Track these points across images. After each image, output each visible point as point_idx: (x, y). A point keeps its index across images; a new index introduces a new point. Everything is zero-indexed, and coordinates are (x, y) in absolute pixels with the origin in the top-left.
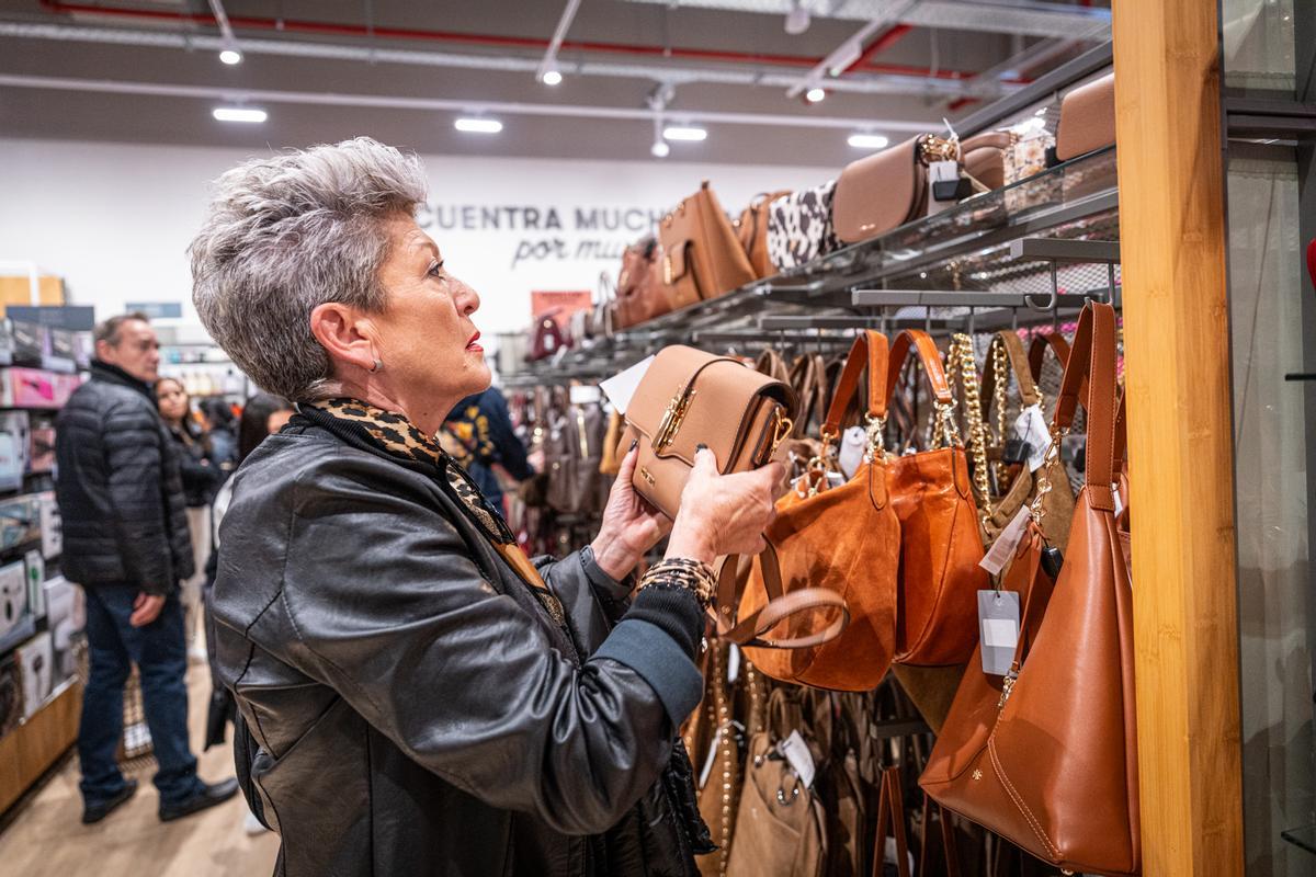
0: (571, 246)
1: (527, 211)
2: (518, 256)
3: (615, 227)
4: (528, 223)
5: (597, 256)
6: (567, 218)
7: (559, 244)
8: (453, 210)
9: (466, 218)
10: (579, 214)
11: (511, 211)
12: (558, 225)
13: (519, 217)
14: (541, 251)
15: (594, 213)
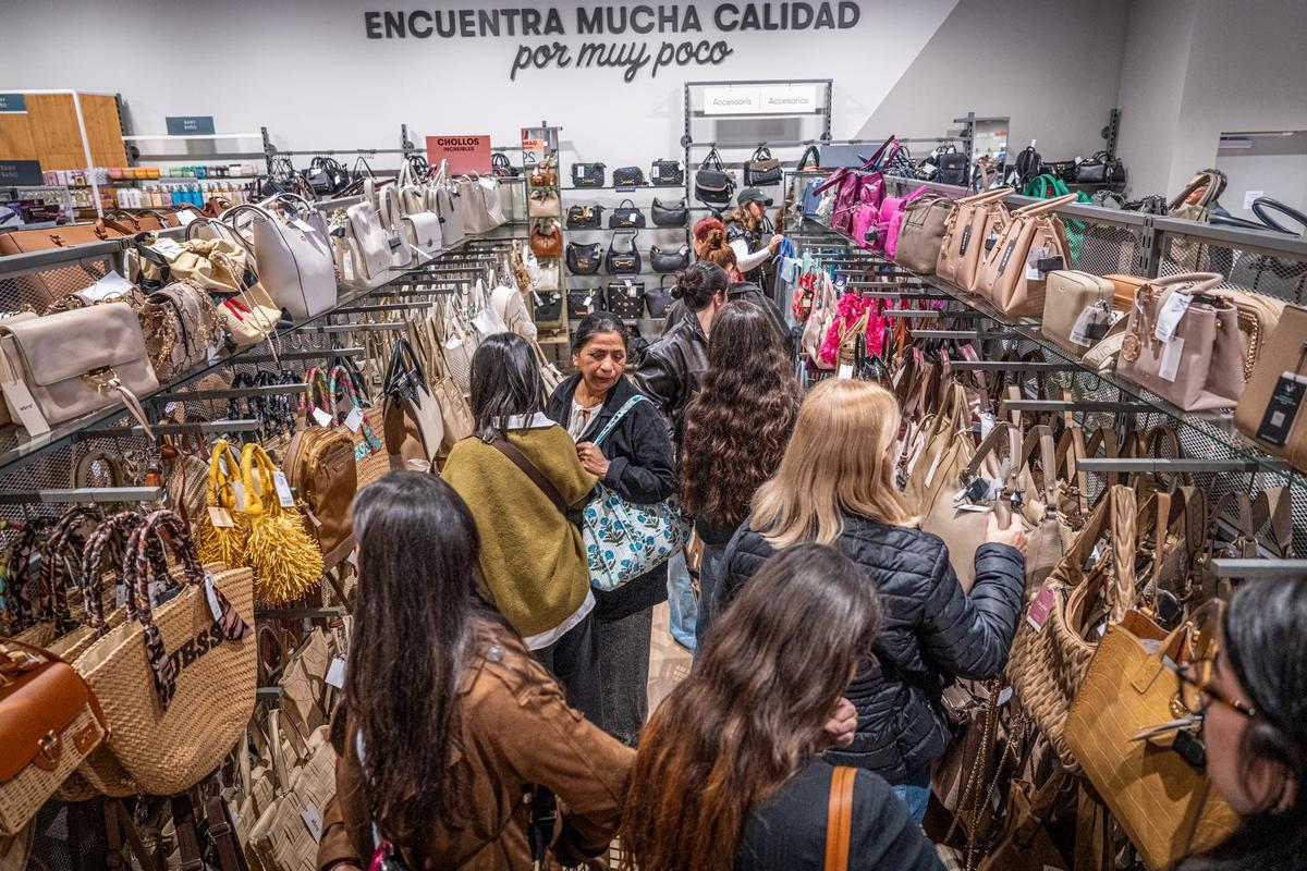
0: (574, 53)
1: (526, 12)
2: (517, 65)
3: (621, 30)
4: (526, 28)
5: (600, 64)
6: (569, 21)
7: (561, 49)
8: (451, 13)
9: (464, 24)
10: (581, 12)
11: (510, 13)
12: (560, 30)
13: (518, 20)
14: (541, 59)
15: (598, 11)
